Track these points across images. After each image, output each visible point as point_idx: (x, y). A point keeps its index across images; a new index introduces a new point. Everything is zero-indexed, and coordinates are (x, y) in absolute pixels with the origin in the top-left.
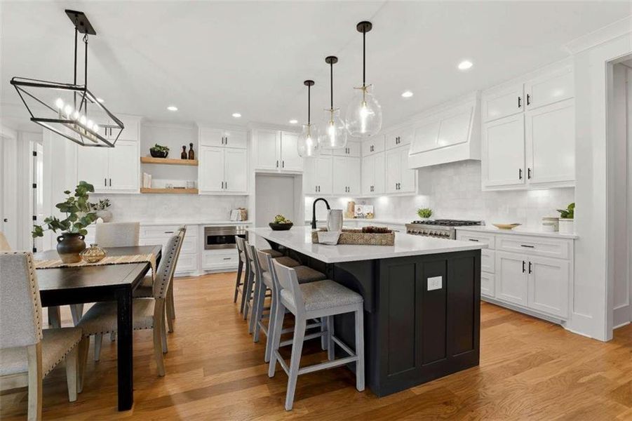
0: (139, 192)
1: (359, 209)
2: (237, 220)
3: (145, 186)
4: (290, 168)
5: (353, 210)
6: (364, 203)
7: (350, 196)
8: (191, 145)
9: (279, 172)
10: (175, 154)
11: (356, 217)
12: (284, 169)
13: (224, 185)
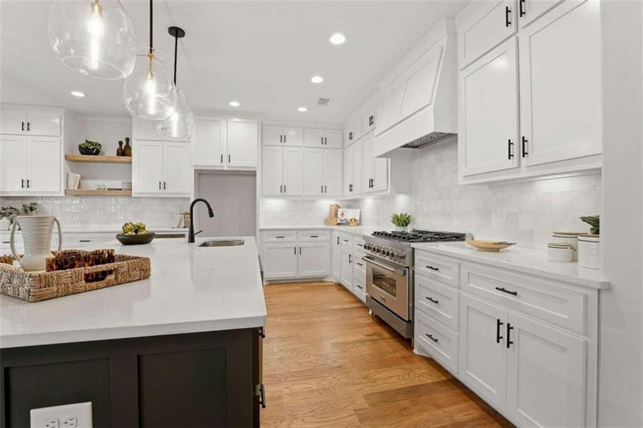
0: (62, 194)
1: (343, 214)
2: (178, 227)
3: (71, 188)
4: (237, 163)
5: (336, 215)
6: (349, 207)
7: (330, 197)
8: (128, 140)
9: (225, 168)
10: (110, 150)
11: (339, 224)
12: (231, 164)
13: (163, 185)
